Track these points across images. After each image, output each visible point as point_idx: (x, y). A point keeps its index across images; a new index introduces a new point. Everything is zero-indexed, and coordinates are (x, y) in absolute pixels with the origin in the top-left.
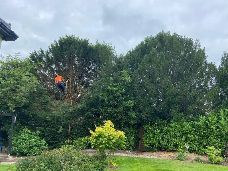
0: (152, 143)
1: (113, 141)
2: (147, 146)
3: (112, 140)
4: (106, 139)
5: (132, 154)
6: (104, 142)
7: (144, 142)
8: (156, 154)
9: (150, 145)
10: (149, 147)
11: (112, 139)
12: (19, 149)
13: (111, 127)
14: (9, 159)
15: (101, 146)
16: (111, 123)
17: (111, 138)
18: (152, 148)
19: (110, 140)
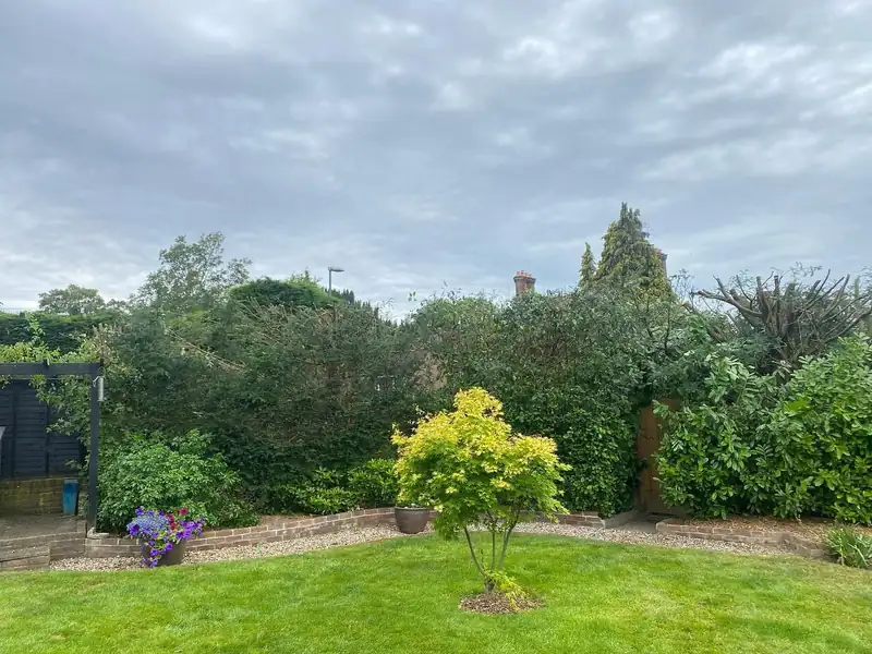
0: (701, 480)
1: (501, 484)
2: (679, 494)
3: (493, 481)
4: (460, 475)
5: (607, 528)
6: (450, 490)
7: (661, 477)
8: (720, 531)
9: (694, 491)
10: (687, 500)
11: (494, 475)
12: (125, 508)
13: (491, 419)
14: (90, 548)
15: (441, 507)
16: (488, 397)
17: (488, 468)
18: (699, 504)
19: (486, 477)
